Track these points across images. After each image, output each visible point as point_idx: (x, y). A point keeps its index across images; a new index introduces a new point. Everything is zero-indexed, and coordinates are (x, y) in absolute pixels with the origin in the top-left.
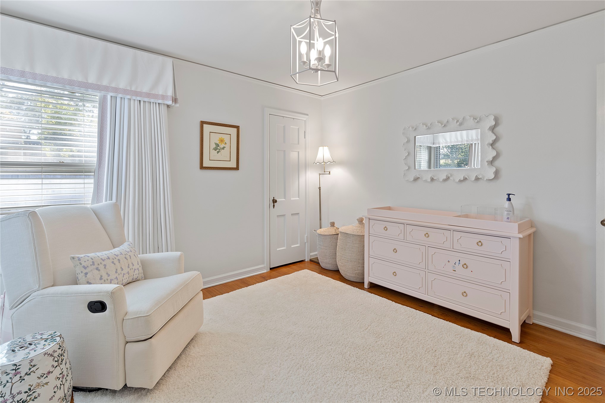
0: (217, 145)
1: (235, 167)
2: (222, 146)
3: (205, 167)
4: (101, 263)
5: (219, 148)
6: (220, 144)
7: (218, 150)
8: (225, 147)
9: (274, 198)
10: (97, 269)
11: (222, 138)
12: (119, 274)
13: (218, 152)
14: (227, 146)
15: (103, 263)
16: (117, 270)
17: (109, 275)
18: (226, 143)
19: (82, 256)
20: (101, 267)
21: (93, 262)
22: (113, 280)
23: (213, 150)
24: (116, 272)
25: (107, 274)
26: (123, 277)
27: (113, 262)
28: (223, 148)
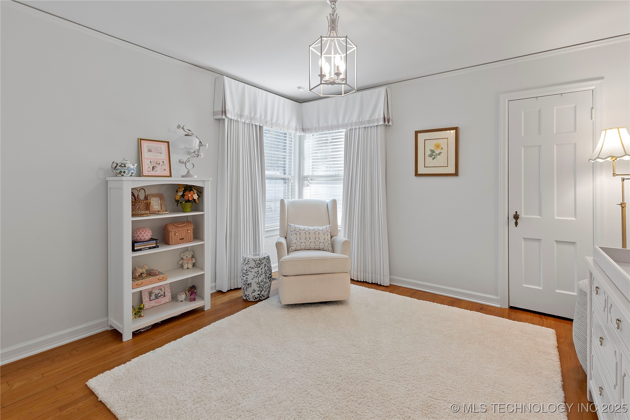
0: (433, 151)
1: (454, 172)
2: (437, 152)
3: (419, 174)
4: (298, 231)
5: (434, 154)
6: (435, 151)
7: (433, 157)
8: (442, 153)
9: (516, 212)
10: (296, 234)
11: (437, 143)
12: (307, 241)
13: (433, 159)
14: (444, 151)
15: (300, 232)
16: (306, 238)
17: (300, 239)
18: (442, 148)
19: (293, 225)
20: (298, 233)
21: (295, 230)
22: (302, 243)
23: (428, 156)
24: (305, 239)
25: (300, 238)
26: (310, 243)
27: (305, 233)
28: (439, 154)
